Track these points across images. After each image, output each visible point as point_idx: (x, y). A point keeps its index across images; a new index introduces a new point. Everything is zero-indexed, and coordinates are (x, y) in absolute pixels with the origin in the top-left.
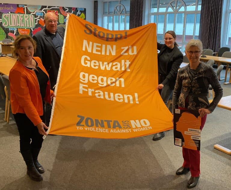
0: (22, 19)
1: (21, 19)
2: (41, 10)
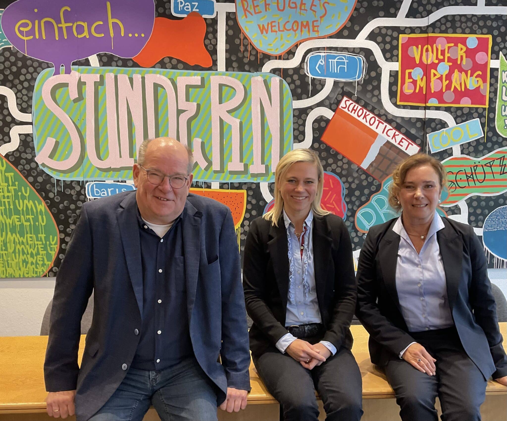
0: (191, 108)
1: (179, 112)
2: (353, 35)
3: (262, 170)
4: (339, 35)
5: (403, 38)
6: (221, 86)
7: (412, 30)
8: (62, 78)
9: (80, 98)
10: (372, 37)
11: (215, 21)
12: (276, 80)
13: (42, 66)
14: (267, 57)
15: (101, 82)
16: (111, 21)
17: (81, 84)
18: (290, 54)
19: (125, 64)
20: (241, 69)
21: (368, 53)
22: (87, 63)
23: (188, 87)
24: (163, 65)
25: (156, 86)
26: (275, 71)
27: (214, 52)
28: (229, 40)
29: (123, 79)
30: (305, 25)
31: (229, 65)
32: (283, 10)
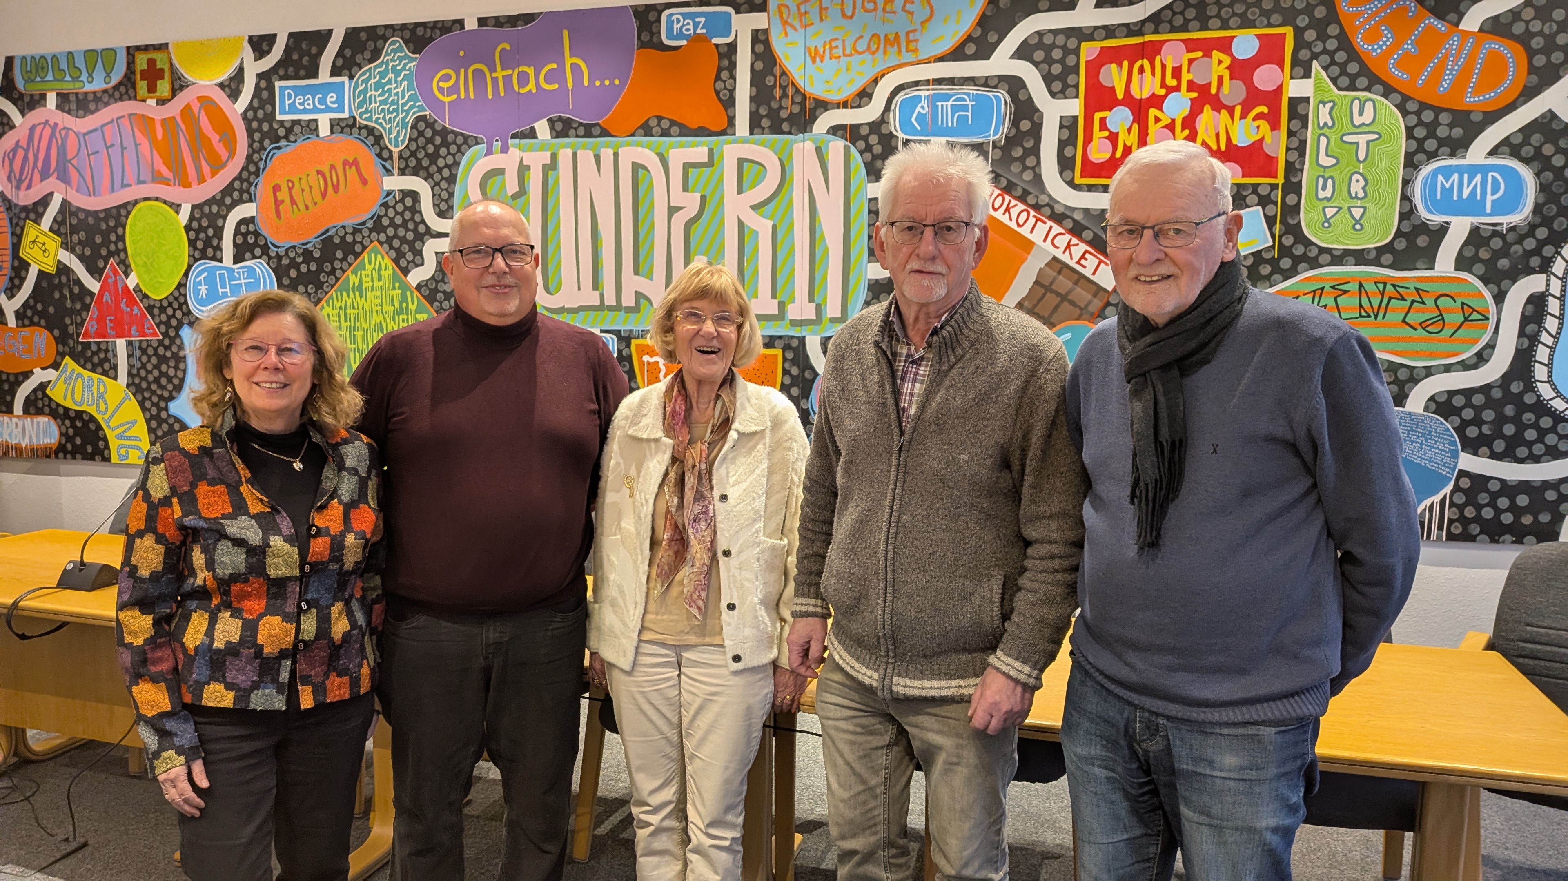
0: (691, 203)
1: (672, 210)
2: (985, 52)
3: (810, 313)
4: (957, 54)
5: (1089, 50)
6: (741, 162)
7: (1110, 31)
8: (496, 160)
9: (522, 192)
10: (1023, 52)
11: (732, 48)
12: (837, 146)
13: (469, 141)
14: (823, 105)
15: (551, 166)
16: (569, 61)
17: (523, 169)
18: (864, 95)
19: (589, 131)
20: (776, 129)
21: (1015, 85)
22: (532, 134)
23: (687, 166)
24: (647, 130)
25: (637, 167)
26: (835, 130)
27: (729, 103)
28: (757, 79)
29: (586, 157)
30: (893, 41)
31: (755, 125)
32: (852, 17)
